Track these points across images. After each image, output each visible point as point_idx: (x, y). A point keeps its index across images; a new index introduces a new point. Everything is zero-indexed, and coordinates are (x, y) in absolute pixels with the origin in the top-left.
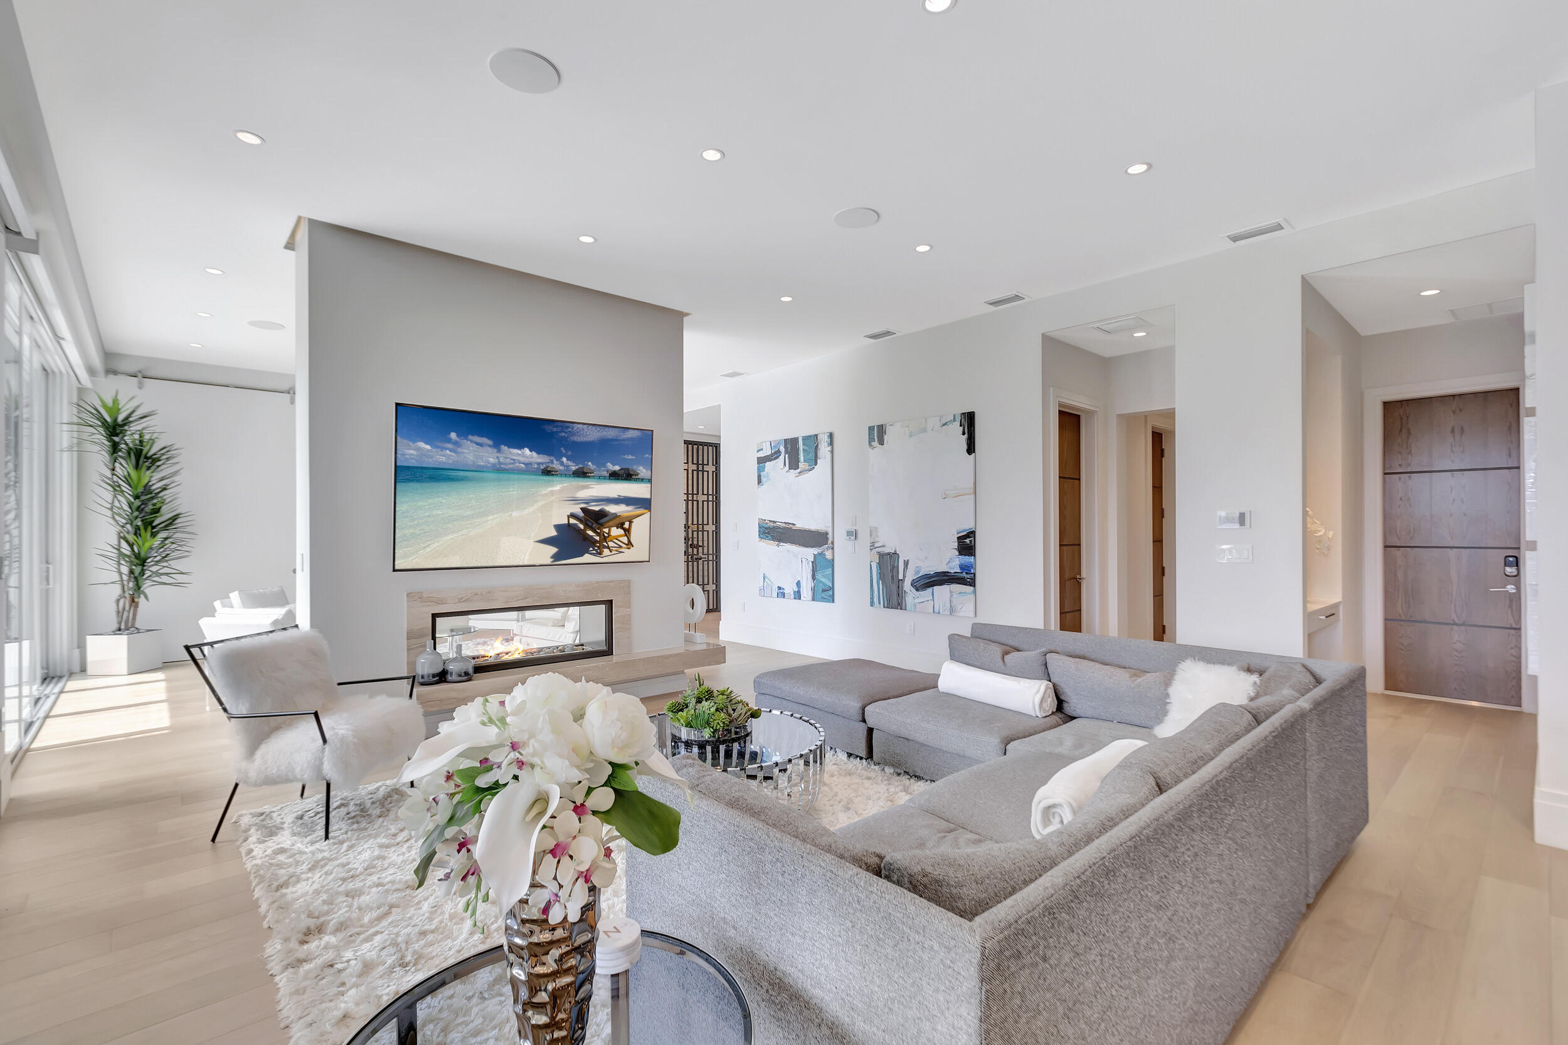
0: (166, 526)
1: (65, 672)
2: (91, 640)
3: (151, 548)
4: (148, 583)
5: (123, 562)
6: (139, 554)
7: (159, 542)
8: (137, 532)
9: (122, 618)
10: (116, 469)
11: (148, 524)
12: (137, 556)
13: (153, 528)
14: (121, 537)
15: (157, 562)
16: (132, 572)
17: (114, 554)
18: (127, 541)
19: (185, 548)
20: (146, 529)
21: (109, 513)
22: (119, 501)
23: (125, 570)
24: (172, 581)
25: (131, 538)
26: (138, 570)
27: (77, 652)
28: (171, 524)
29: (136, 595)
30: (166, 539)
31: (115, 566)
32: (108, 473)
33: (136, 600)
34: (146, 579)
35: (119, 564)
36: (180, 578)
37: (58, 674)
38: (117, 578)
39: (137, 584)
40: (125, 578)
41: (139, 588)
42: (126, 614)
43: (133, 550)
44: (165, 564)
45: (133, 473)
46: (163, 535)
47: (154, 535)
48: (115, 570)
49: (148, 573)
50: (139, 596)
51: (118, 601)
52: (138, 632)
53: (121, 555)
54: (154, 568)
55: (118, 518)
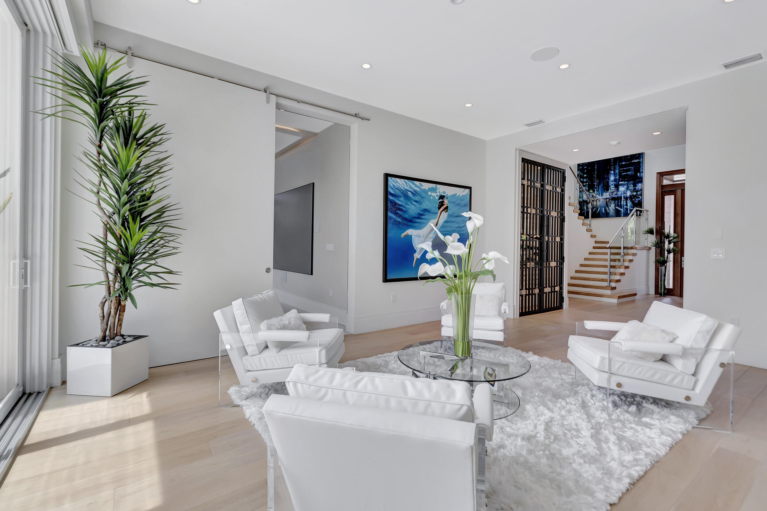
0: (155, 219)
1: (45, 388)
2: (72, 352)
3: (139, 243)
4: (135, 283)
5: (108, 258)
6: (127, 248)
7: (148, 237)
8: (125, 223)
9: (107, 325)
10: (103, 148)
11: (136, 214)
12: (125, 251)
13: (142, 220)
14: (108, 229)
15: (145, 259)
16: (118, 270)
17: (99, 248)
18: (114, 234)
19: (172, 244)
20: (134, 220)
21: (94, 199)
22: (104, 184)
23: (111, 268)
24: (159, 281)
25: (118, 229)
26: (125, 268)
27: (57, 362)
28: (159, 217)
29: (123, 298)
30: (155, 233)
31: (100, 263)
32: (93, 150)
33: (122, 303)
34: (133, 279)
35: (105, 260)
36: (169, 278)
37: (37, 390)
38: (102, 278)
39: (124, 285)
40: (111, 277)
41: (126, 290)
42: (111, 320)
43: (120, 245)
44: (153, 262)
45: (123, 154)
46: (151, 229)
47: (142, 228)
48: (101, 268)
49: (135, 272)
50: (126, 299)
51: (103, 304)
52: (125, 342)
53: (108, 250)
54: (141, 267)
55: (103, 205)
